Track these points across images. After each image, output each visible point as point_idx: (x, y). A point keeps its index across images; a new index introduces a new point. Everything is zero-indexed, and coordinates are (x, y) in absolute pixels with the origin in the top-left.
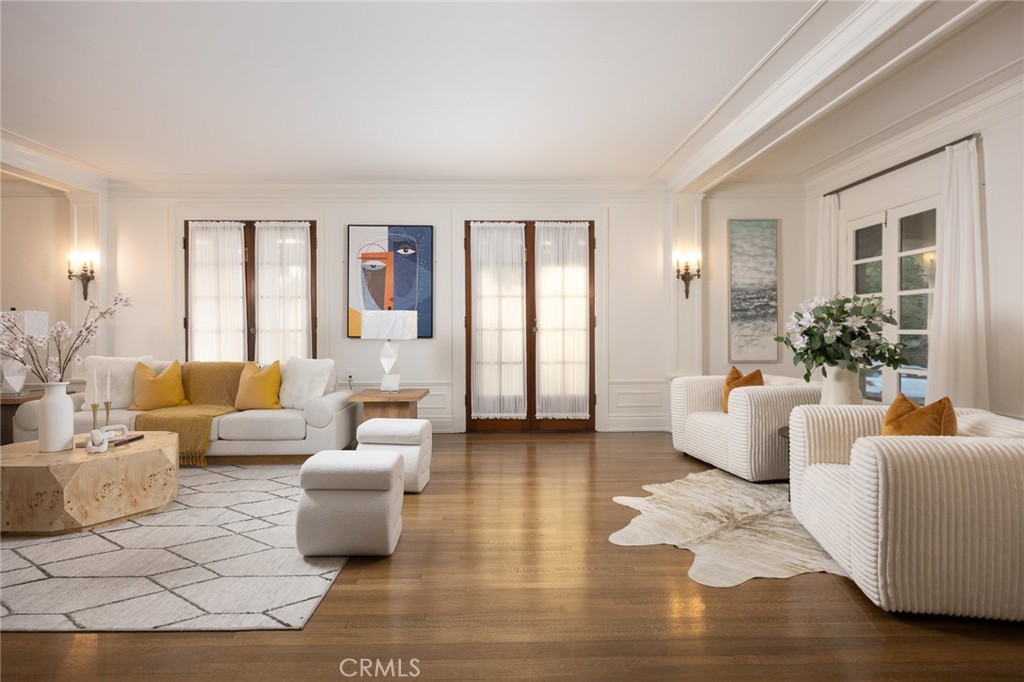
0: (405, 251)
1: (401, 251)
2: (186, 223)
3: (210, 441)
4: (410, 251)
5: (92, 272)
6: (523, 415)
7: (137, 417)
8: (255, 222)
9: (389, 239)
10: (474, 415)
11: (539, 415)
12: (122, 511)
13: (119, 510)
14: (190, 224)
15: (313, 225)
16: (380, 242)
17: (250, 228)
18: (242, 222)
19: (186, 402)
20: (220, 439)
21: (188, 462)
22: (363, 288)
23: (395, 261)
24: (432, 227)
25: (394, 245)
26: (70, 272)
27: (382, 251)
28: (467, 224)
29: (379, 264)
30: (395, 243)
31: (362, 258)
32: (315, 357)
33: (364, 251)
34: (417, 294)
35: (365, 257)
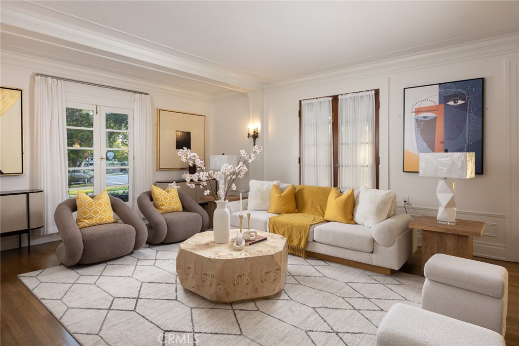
0: (455, 102)
1: (451, 103)
2: (300, 102)
3: (308, 242)
4: (460, 102)
5: (257, 133)
7: (270, 219)
8: (338, 96)
9: (440, 94)
12: (249, 295)
13: (247, 294)
14: (302, 102)
15: (377, 92)
16: (432, 97)
17: (335, 100)
18: (330, 97)
19: (297, 210)
20: (314, 241)
21: (295, 252)
22: (417, 134)
23: (445, 112)
24: (483, 79)
25: (444, 99)
26: (249, 134)
27: (434, 104)
29: (431, 115)
30: (445, 97)
31: (415, 112)
33: (417, 106)
35: (418, 111)
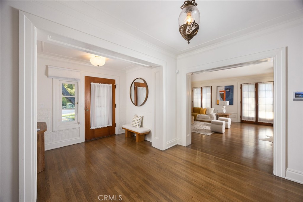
1: (227, 90)
2: (193, 88)
4: (229, 90)
6: (255, 121)
10: (242, 120)
11: (258, 121)
15: (211, 87)
16: (223, 89)
17: (202, 88)
18: (200, 87)
20: (198, 118)
22: (220, 97)
23: (226, 92)
24: (233, 86)
25: (226, 89)
28: (241, 85)
29: (223, 92)
32: (211, 107)
33: (220, 90)
34: (230, 98)
35: (220, 92)
